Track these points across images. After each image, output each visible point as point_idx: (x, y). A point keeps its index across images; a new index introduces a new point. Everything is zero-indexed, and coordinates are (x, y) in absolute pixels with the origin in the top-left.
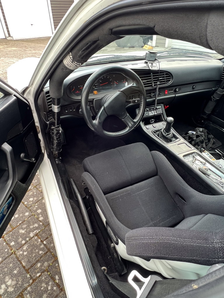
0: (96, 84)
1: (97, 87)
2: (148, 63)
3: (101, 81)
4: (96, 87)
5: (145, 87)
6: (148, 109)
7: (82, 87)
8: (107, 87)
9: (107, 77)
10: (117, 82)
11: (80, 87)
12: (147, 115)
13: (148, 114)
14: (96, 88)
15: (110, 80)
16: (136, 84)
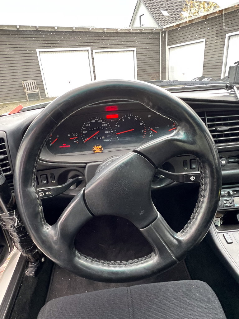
0: (108, 132)
1: (109, 138)
2: (235, 88)
3: (119, 126)
4: (106, 138)
5: (216, 142)
6: (232, 193)
7: (75, 136)
8: (127, 139)
9: (132, 118)
10: (156, 129)
11: (72, 136)
12: (230, 205)
13: (233, 202)
14: (108, 140)
15: (141, 124)
16: (187, 135)
